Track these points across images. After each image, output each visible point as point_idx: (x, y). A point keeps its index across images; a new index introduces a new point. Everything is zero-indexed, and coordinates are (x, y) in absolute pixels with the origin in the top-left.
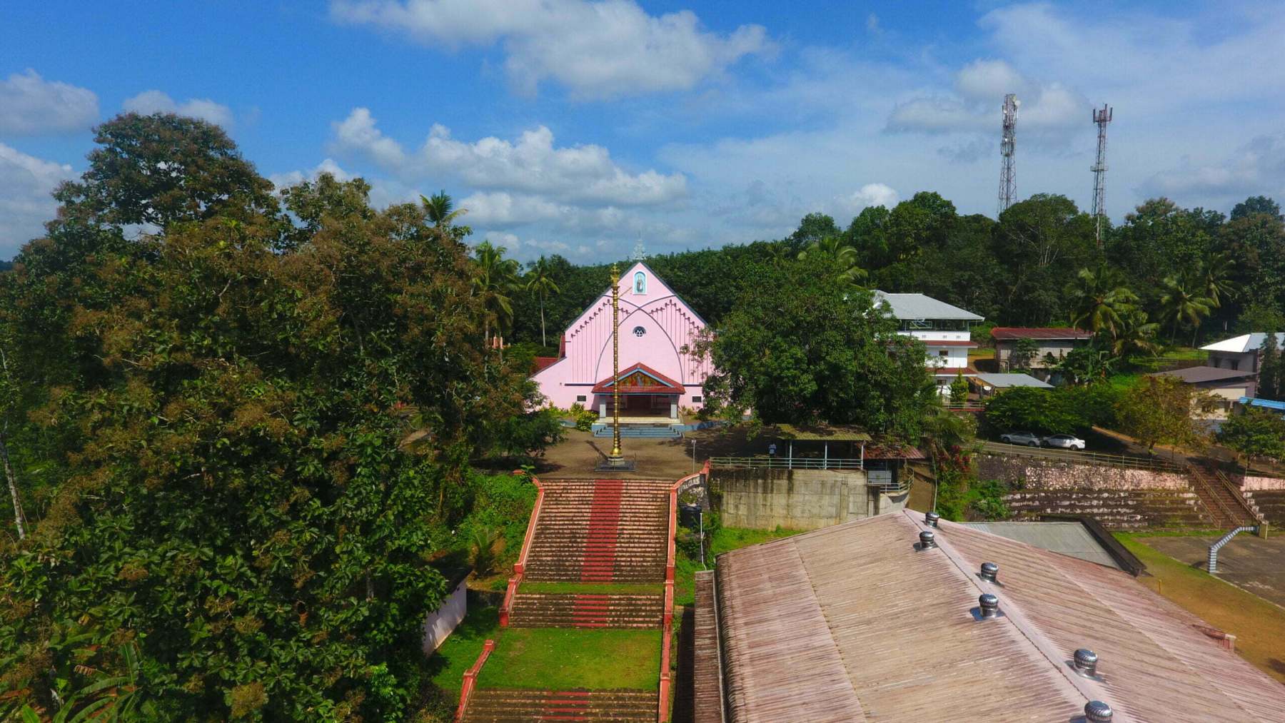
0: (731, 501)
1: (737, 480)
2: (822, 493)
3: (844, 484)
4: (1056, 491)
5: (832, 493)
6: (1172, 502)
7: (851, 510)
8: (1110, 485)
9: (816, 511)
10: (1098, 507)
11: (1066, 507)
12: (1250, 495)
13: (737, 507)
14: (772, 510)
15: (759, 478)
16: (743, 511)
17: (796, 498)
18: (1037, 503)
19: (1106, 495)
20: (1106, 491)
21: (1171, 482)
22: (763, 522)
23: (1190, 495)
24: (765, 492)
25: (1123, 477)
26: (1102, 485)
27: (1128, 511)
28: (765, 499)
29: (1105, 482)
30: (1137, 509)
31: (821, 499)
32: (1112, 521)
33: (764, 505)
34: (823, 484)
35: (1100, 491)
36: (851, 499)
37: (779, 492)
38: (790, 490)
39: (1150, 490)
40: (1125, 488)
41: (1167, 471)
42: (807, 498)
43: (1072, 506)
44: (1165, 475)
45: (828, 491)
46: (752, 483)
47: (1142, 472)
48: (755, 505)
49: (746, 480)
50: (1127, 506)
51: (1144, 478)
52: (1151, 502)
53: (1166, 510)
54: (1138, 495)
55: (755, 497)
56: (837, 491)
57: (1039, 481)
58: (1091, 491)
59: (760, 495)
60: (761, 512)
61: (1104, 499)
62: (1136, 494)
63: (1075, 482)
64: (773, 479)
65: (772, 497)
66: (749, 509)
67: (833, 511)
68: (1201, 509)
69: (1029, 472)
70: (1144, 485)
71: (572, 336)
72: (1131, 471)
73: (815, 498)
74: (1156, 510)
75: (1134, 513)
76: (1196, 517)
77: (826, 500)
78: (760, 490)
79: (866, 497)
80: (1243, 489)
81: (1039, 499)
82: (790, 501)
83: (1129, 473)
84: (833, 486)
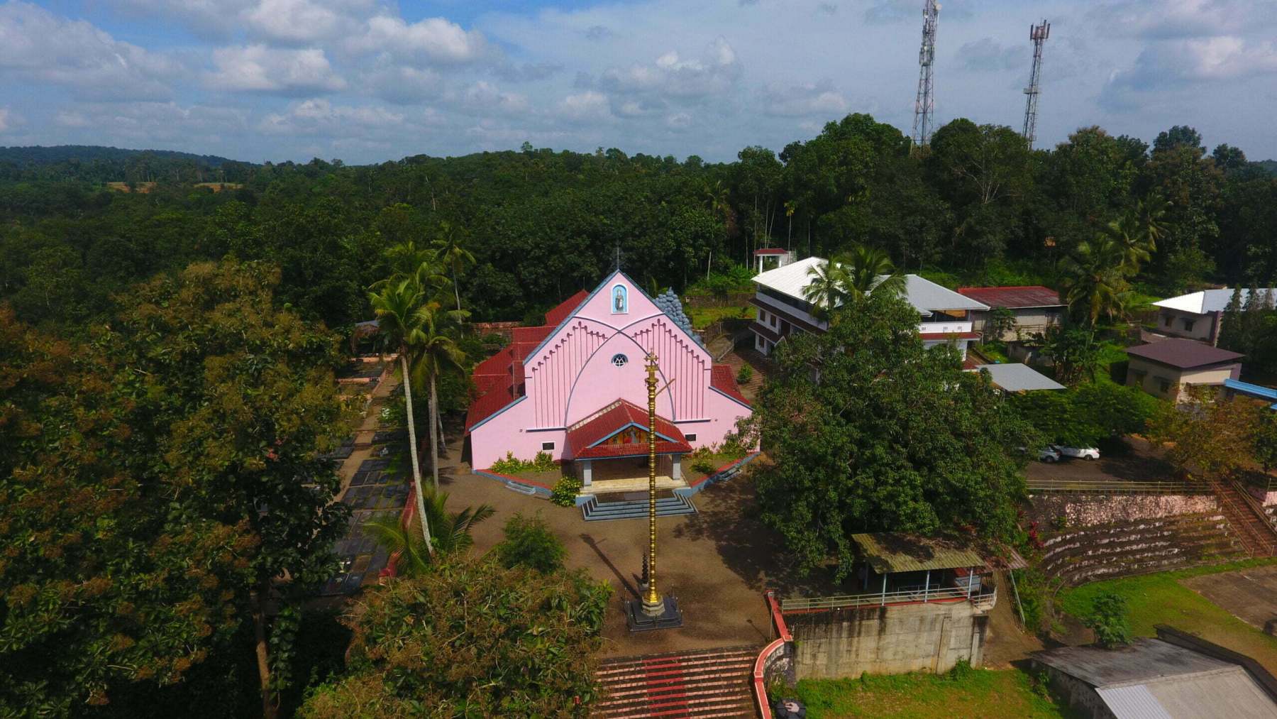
0: (808, 651)
1: (817, 625)
2: (920, 630)
3: (948, 617)
4: (1094, 527)
5: (932, 629)
6: (1204, 528)
7: (952, 646)
8: (1145, 515)
9: (909, 652)
10: (1136, 542)
11: (1106, 546)
12: (1271, 511)
13: (814, 656)
14: (857, 655)
15: (843, 620)
16: (822, 660)
17: (889, 639)
18: (1078, 545)
19: (1142, 526)
20: (1142, 521)
21: (1202, 505)
22: (846, 671)
23: (1219, 518)
24: (851, 635)
25: (1157, 504)
26: (1138, 516)
27: (1164, 544)
28: (850, 644)
29: (1141, 511)
30: (1174, 540)
31: (917, 637)
32: (1152, 558)
33: (849, 651)
34: (922, 620)
35: (1137, 522)
36: (954, 633)
37: (868, 633)
38: (882, 630)
39: (1182, 515)
40: (1158, 516)
41: (1198, 494)
42: (901, 637)
43: (1111, 545)
44: (1197, 498)
45: (928, 627)
46: (835, 628)
47: (1176, 497)
48: (837, 652)
49: (827, 624)
50: (1163, 538)
51: (1176, 503)
52: (1186, 531)
53: (1200, 538)
54: (1172, 523)
55: (838, 644)
56: (938, 626)
57: (1078, 519)
58: (1127, 523)
59: (844, 640)
60: (845, 659)
61: (1141, 532)
62: (1170, 521)
63: (1112, 515)
64: (862, 619)
65: (858, 642)
66: (830, 658)
67: (931, 649)
68: (1232, 534)
69: (1069, 509)
70: (1176, 511)
71: (534, 369)
72: (1166, 497)
73: (911, 637)
74: (1190, 539)
75: (1170, 546)
76: (1227, 545)
77: (924, 637)
78: (845, 634)
79: (970, 629)
80: (1265, 504)
81: (1080, 539)
82: (881, 644)
83: (1163, 499)
84: (934, 621)
